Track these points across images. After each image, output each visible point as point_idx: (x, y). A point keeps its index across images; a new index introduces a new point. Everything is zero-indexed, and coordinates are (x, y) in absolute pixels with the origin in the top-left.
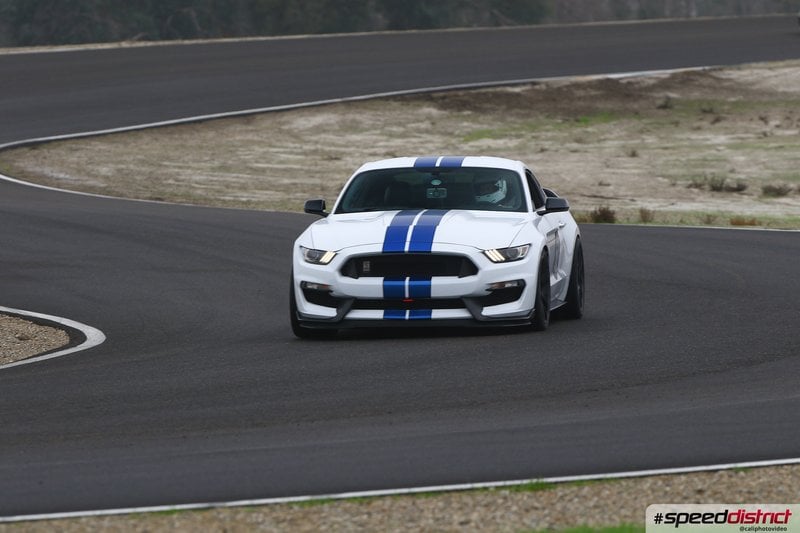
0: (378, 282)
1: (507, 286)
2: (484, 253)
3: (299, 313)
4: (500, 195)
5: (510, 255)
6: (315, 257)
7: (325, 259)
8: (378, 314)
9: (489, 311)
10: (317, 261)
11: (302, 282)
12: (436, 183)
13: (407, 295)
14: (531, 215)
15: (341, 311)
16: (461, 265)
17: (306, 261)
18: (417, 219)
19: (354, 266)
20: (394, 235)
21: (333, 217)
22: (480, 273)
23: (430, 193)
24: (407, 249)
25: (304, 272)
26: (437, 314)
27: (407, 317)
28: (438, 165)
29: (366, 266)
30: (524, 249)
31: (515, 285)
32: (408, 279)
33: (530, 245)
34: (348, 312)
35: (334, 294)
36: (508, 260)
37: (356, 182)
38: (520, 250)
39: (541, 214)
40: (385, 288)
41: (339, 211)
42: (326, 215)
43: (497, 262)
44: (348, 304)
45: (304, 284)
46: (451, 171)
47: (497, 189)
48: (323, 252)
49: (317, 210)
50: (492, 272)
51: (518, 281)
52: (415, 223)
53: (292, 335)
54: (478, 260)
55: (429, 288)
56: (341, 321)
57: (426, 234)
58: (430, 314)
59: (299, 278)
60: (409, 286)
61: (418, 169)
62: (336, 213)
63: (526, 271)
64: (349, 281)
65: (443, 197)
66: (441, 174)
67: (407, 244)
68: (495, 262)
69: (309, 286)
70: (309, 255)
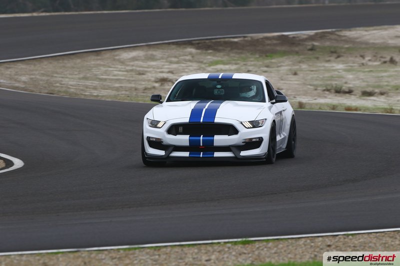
0: (187, 137)
1: (253, 140)
2: (241, 123)
3: (146, 153)
4: (252, 93)
5: (255, 124)
6: (154, 124)
7: (160, 125)
8: (186, 154)
9: (244, 153)
10: (156, 127)
11: (148, 137)
12: (219, 86)
13: (201, 145)
14: (267, 104)
15: (167, 152)
16: (229, 129)
17: (150, 126)
18: (208, 105)
19: (174, 129)
20: (195, 113)
21: (165, 104)
22: (239, 133)
23: (216, 92)
24: (201, 121)
25: (149, 132)
26: (217, 154)
27: (201, 156)
28: (220, 77)
29: (181, 129)
30: (263, 122)
31: (258, 140)
32: (202, 136)
33: (266, 119)
34: (171, 153)
35: (164, 143)
36: (254, 127)
37: (178, 85)
38: (261, 122)
39: (273, 103)
40: (190, 141)
41: (168, 100)
42: (162, 103)
43: (249, 128)
44: (171, 149)
45: (148, 138)
46: (227, 81)
47: (251, 90)
48: (158, 122)
49: (157, 99)
50: (246, 133)
51: (259, 138)
52: (206, 107)
53: (145, 165)
54: (239, 127)
55: (213, 141)
56: (167, 157)
57: (212, 113)
58: (213, 154)
59: (146, 135)
60: (203, 140)
61: (210, 79)
62: (166, 102)
63: (264, 132)
64: (171, 137)
65: (222, 94)
66: (222, 82)
67: (202, 118)
68: (247, 128)
69: (151, 139)
70: (151, 123)
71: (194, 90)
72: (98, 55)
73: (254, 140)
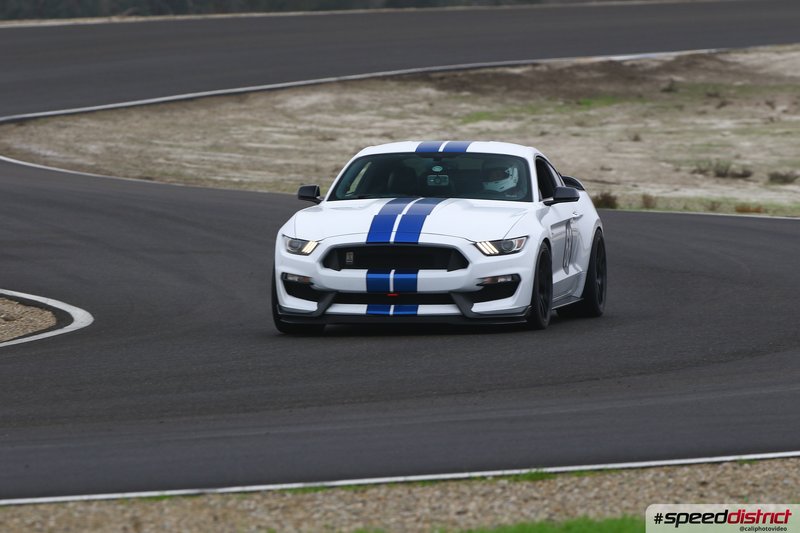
0: (362, 274)
1: (500, 280)
2: (475, 245)
3: (280, 306)
4: (510, 183)
5: (504, 247)
6: (297, 246)
7: (307, 249)
8: (360, 309)
9: (479, 308)
10: (299, 252)
11: (283, 273)
12: (437, 169)
13: (392, 289)
14: (537, 204)
15: (321, 304)
16: (449, 258)
17: (288, 251)
18: (407, 208)
19: (336, 257)
20: (381, 224)
21: (325, 204)
22: (470, 266)
23: (431, 180)
24: (392, 240)
25: (286, 263)
26: (424, 310)
27: (391, 312)
28: (441, 150)
29: (350, 257)
30: (521, 242)
31: (509, 280)
32: (393, 271)
33: (527, 237)
34: (329, 306)
35: (316, 286)
36: (502, 253)
38: (516, 242)
39: (549, 204)
40: (369, 281)
41: (333, 198)
42: (319, 202)
43: (490, 255)
44: (330, 298)
45: (285, 276)
46: (455, 157)
47: (507, 176)
48: (305, 242)
49: (310, 196)
50: (484, 266)
51: (512, 276)
52: (404, 212)
53: (278, 332)
54: (469, 252)
55: (416, 280)
56: (322, 315)
57: (414, 223)
58: (416, 309)
59: (280, 269)
60: (395, 280)
61: (421, 154)
62: (328, 200)
63: (523, 264)
64: (330, 273)
65: (444, 184)
66: (443, 159)
67: (393, 235)
68: (488, 255)
69: (290, 278)
70: (290, 246)
71: (391, 177)
72: (241, 101)
73: (502, 280)
